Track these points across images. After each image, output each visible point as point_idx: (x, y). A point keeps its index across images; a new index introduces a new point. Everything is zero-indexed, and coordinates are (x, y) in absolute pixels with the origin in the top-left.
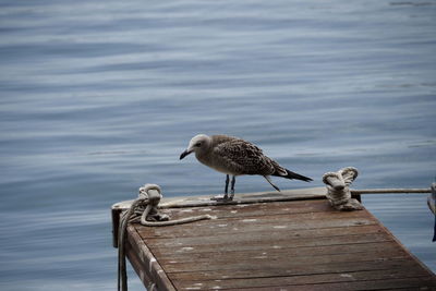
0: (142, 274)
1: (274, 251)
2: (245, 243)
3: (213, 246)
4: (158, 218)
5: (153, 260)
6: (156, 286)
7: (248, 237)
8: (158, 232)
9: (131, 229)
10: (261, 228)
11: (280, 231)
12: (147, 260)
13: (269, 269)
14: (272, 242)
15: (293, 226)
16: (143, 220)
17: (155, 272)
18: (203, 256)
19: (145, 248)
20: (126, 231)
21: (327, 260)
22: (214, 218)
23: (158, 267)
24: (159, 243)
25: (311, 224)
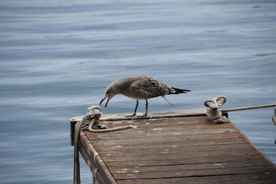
0: (89, 163)
1: (173, 149)
2: (154, 144)
3: (134, 145)
4: (99, 127)
5: (96, 154)
6: (98, 170)
7: (157, 140)
8: (99, 136)
9: (82, 134)
10: (165, 134)
11: (177, 136)
12: (92, 154)
13: (169, 160)
14: (171, 143)
15: (186, 133)
16: (90, 128)
17: (97, 161)
18: (128, 151)
19: (91, 146)
20: (79, 135)
21: (206, 155)
22: (135, 127)
23: (99, 158)
24: (100, 143)
25: (197, 132)
